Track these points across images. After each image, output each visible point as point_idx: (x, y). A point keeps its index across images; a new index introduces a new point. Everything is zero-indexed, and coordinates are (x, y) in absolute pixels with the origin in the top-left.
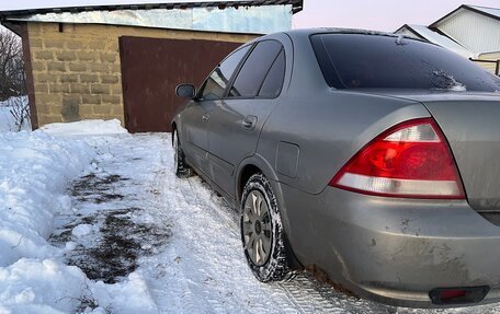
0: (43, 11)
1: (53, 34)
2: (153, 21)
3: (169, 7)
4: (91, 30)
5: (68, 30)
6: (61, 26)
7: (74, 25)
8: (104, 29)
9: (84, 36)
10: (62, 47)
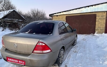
0: (55, 14)
1: (56, 17)
2: (73, 12)
3: (76, 9)
4: (62, 16)
5: (58, 16)
6: (57, 16)
7: (59, 15)
8: (64, 15)
9: (60, 17)
10: (57, 19)
